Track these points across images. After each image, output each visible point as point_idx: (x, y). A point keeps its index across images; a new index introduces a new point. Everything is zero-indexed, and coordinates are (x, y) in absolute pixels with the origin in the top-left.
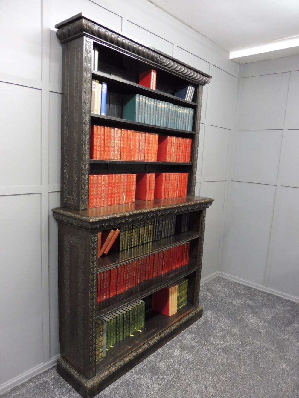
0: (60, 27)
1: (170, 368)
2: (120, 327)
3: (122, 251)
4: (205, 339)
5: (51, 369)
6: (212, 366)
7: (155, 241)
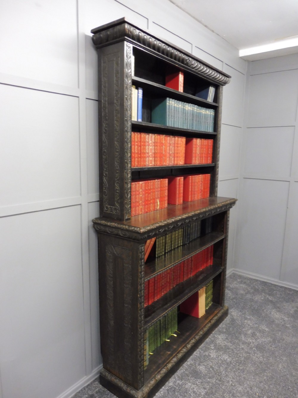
0: (96, 32)
1: (210, 371)
2: (157, 334)
3: (158, 258)
4: (237, 338)
5: (94, 381)
6: (251, 365)
7: (185, 244)
